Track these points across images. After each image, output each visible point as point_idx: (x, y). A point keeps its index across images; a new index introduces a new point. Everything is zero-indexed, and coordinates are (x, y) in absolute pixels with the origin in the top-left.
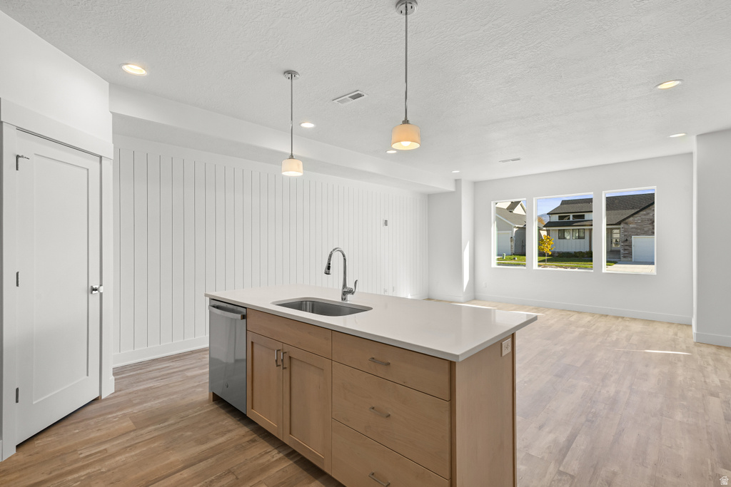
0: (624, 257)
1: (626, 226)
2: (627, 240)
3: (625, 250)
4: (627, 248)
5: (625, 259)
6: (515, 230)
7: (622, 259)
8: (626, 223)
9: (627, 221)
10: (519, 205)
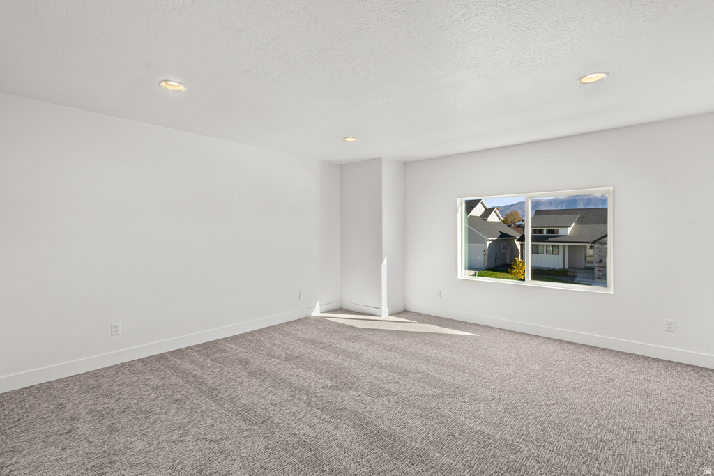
0: (599, 278)
1: (600, 246)
2: (601, 261)
3: (599, 271)
4: (602, 269)
5: (599, 281)
6: (488, 243)
7: (597, 280)
8: (600, 243)
9: (601, 240)
10: (480, 203)
